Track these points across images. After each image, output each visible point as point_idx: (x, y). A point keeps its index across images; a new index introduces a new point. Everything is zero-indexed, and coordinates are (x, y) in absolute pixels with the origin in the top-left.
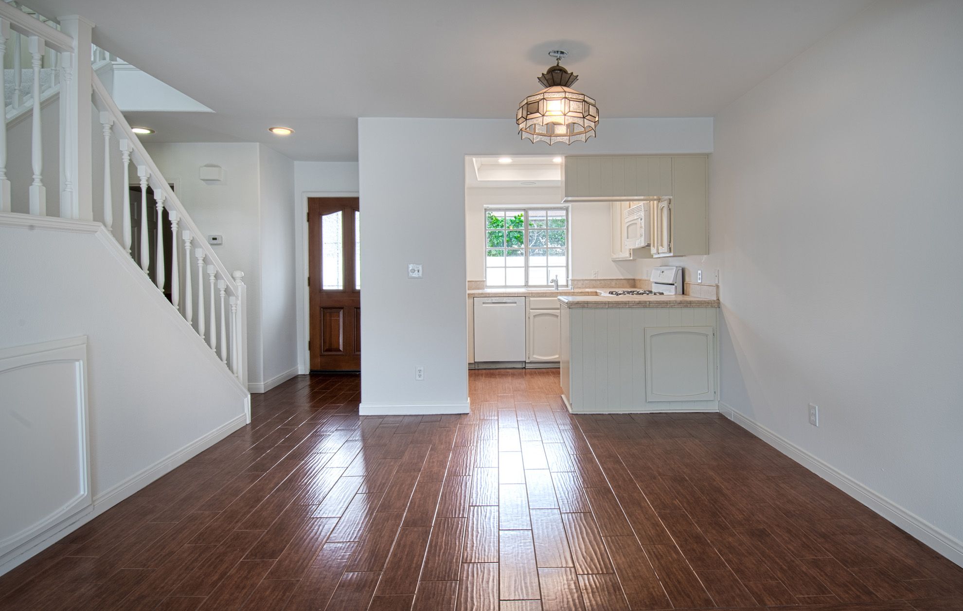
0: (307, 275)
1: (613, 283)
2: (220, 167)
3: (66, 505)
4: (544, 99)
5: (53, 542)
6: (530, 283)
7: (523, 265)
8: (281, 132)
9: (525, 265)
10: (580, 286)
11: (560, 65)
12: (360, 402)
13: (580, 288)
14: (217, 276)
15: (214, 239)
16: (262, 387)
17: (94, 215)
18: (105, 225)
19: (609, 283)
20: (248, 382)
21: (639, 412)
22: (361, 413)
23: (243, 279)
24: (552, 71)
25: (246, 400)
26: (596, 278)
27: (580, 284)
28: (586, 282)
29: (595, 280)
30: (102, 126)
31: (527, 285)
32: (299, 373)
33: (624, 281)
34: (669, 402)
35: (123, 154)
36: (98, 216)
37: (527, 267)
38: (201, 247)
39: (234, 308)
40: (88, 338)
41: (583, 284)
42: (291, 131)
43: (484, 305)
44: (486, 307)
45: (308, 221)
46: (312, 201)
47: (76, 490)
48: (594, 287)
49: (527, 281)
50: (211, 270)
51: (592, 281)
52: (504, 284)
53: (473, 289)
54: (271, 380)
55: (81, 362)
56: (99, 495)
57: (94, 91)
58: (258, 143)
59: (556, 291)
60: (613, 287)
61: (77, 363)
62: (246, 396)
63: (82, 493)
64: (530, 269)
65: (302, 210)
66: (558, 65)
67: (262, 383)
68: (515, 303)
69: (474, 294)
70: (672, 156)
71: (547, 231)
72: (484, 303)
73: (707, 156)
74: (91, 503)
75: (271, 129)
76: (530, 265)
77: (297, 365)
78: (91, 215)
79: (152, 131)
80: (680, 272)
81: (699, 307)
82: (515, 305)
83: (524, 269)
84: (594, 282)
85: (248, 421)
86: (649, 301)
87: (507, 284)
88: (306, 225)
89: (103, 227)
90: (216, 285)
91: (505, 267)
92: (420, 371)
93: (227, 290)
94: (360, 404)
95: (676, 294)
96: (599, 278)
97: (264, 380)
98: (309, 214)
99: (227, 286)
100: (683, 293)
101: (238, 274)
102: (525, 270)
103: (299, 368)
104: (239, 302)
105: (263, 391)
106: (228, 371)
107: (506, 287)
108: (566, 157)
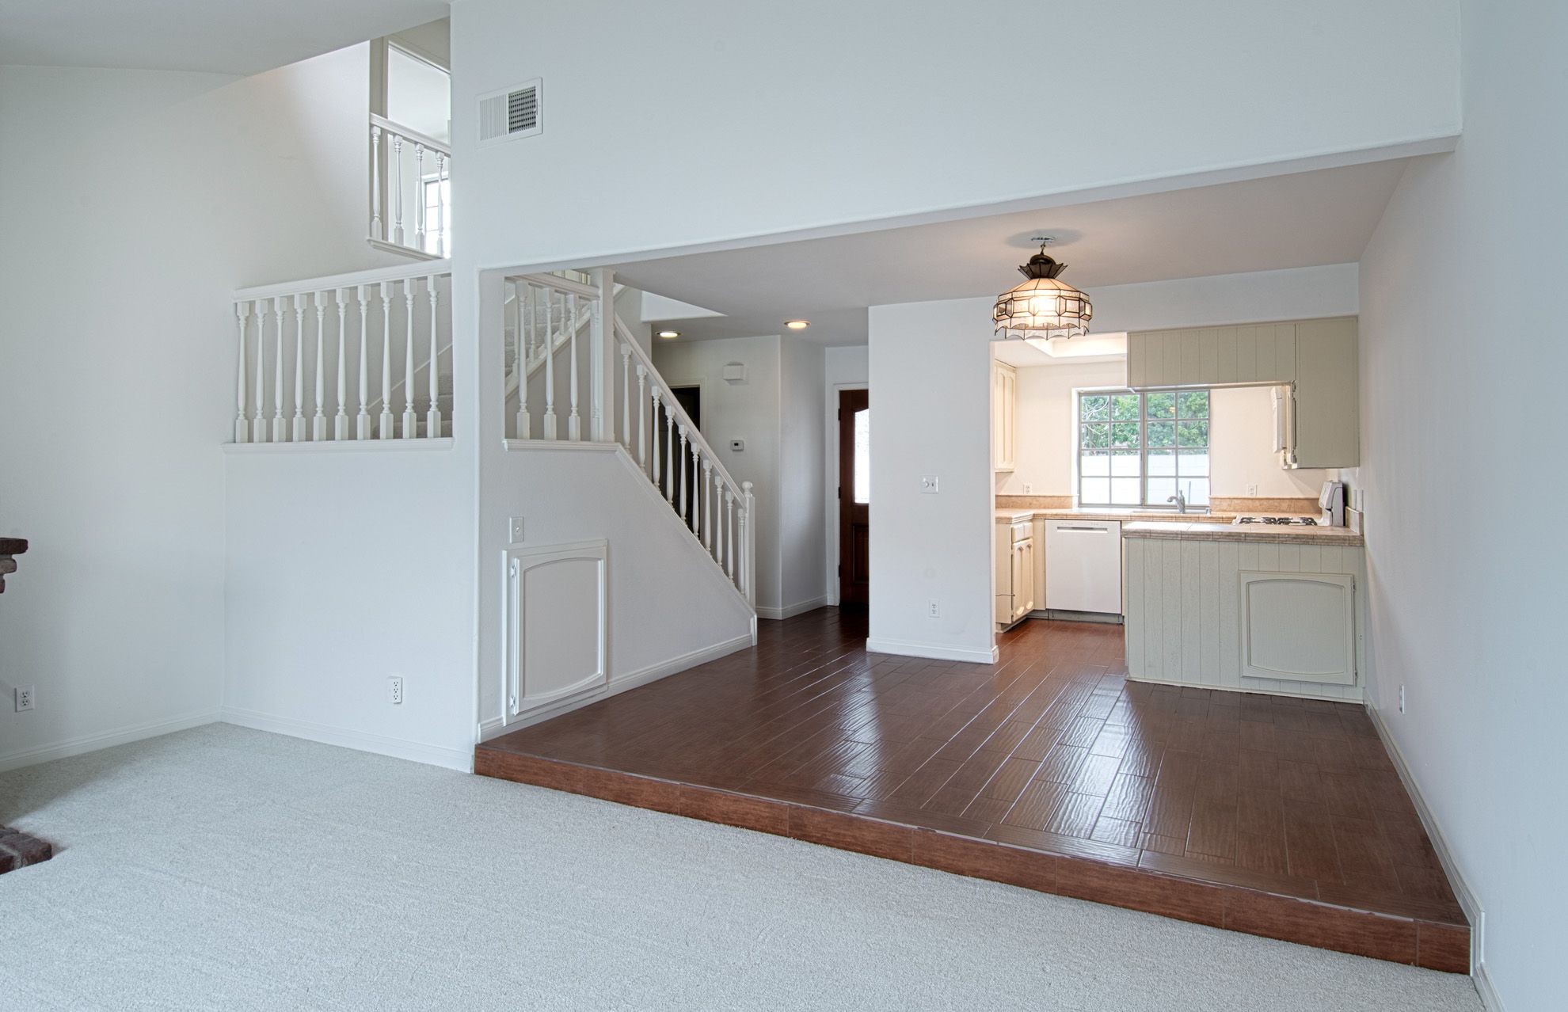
0: (837, 485)
1: (1285, 505)
2: (742, 365)
3: (588, 679)
4: (1012, 299)
5: (577, 708)
6: (1150, 501)
7: (1137, 473)
8: (797, 325)
9: (1141, 474)
10: (1225, 508)
11: (1045, 254)
12: (868, 636)
13: (1225, 511)
14: (724, 488)
15: (736, 444)
16: (778, 612)
17: (616, 437)
18: (623, 444)
19: (1276, 504)
20: (756, 605)
21: (1229, 690)
22: (868, 650)
23: (751, 490)
24: (1035, 260)
25: (752, 620)
26: (1254, 496)
27: (1225, 505)
28: (1236, 501)
29: (1252, 499)
30: (622, 357)
31: (1143, 504)
32: (829, 603)
33: (1306, 502)
34: (1280, 681)
35: (639, 379)
36: (619, 438)
37: (1144, 477)
38: (707, 458)
39: (742, 521)
40: (608, 542)
41: (1229, 505)
42: (807, 324)
43: (1059, 531)
44: (1063, 533)
45: (840, 419)
46: (844, 395)
47: (595, 669)
48: (1249, 511)
49: (1144, 497)
50: (718, 482)
51: (1246, 501)
52: (1108, 502)
53: (1055, 508)
54: (791, 606)
55: (603, 561)
56: (613, 679)
57: (615, 328)
58: (779, 336)
59: (1182, 515)
60: (1283, 512)
61: (599, 562)
62: (753, 616)
63: (599, 672)
64: (1150, 480)
65: (833, 405)
66: (1042, 253)
67: (781, 608)
68: (1106, 529)
69: (1046, 515)
70: (1296, 323)
71: (1177, 423)
72: (1059, 528)
73: (1356, 317)
74: (605, 682)
75: (786, 324)
76: (1150, 474)
77: (826, 593)
78: (612, 436)
79: (679, 334)
80: (1340, 492)
81: (1328, 544)
82: (1106, 532)
83: (1138, 480)
84: (1250, 501)
85: (754, 643)
86: (1245, 533)
87: (1113, 502)
88: (837, 424)
89: (621, 447)
90: (723, 496)
91: (1110, 477)
92: (934, 606)
93: (734, 502)
94: (868, 639)
95: (1332, 524)
96: (1258, 497)
97: (783, 605)
98: (840, 411)
99: (735, 498)
100: (1344, 524)
101: (747, 485)
102: (1141, 482)
103: (828, 598)
104: (747, 515)
105: (781, 618)
106: (735, 589)
107: (1110, 505)
108: (1131, 335)
